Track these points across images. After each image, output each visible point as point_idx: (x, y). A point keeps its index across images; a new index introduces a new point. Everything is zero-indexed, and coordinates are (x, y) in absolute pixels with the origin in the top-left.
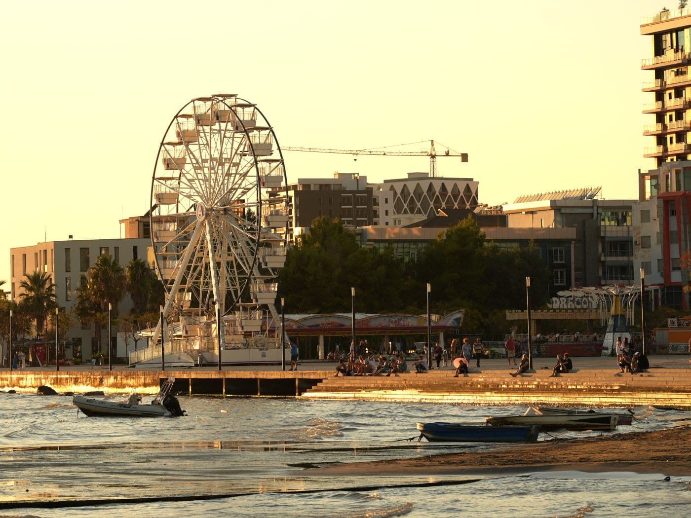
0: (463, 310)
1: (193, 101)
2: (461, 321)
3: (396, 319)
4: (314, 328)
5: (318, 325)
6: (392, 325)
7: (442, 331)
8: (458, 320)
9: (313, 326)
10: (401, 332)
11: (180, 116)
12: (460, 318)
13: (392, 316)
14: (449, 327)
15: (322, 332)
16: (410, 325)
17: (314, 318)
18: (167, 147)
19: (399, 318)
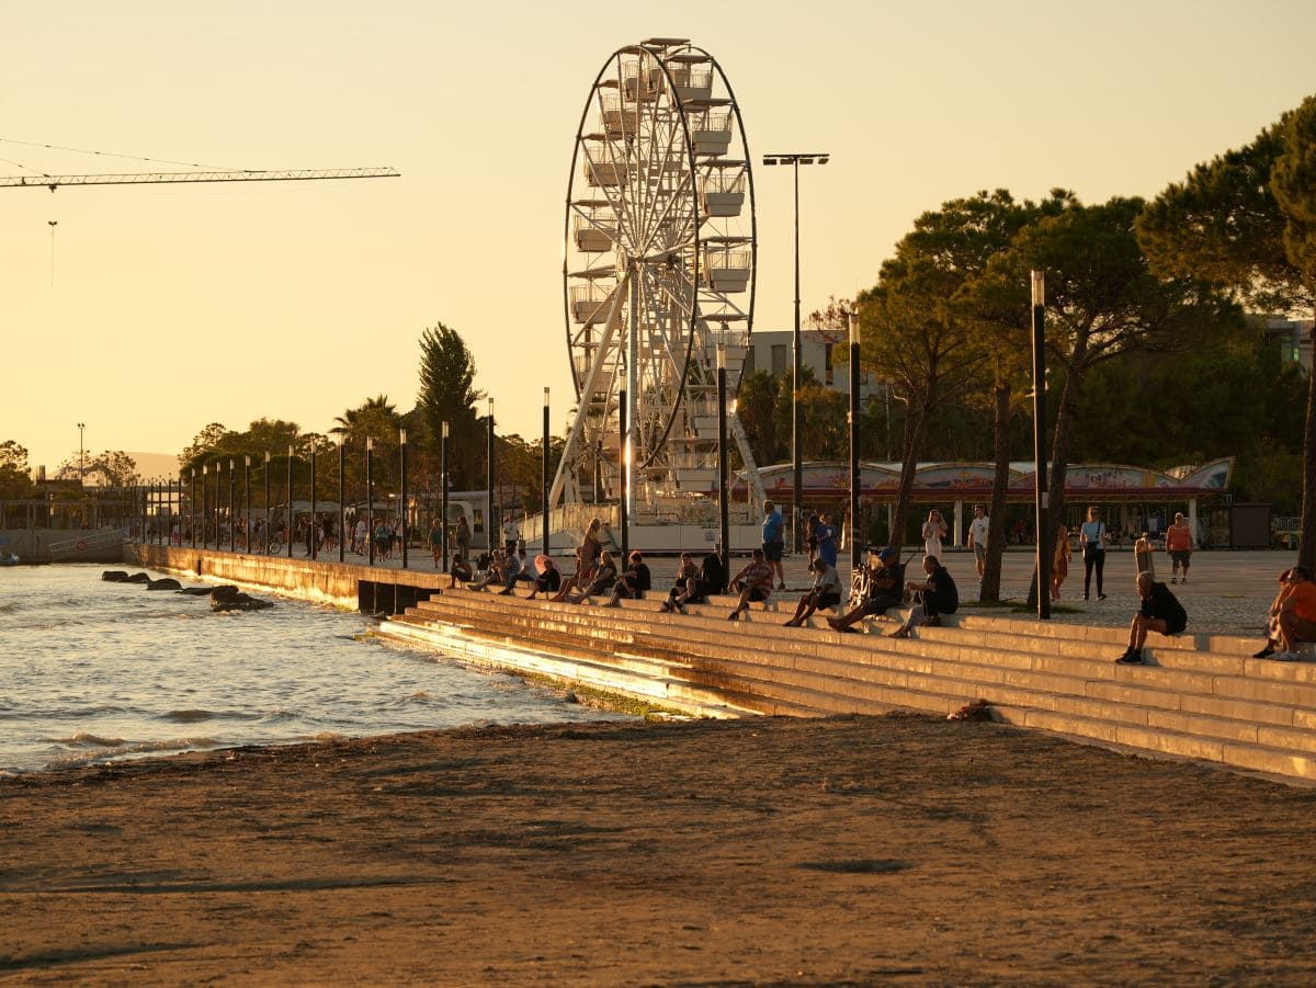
0: (1231, 459)
1: (618, 53)
2: (1228, 478)
3: (1101, 474)
4: (941, 487)
5: (948, 483)
6: (1092, 485)
7: (1192, 497)
8: (1221, 477)
9: (938, 484)
10: (1111, 499)
11: (604, 85)
12: (1224, 474)
13: (1091, 468)
14: (1203, 490)
15: (958, 496)
16: (1128, 484)
17: (939, 469)
18: (588, 143)
19: (1107, 472)
